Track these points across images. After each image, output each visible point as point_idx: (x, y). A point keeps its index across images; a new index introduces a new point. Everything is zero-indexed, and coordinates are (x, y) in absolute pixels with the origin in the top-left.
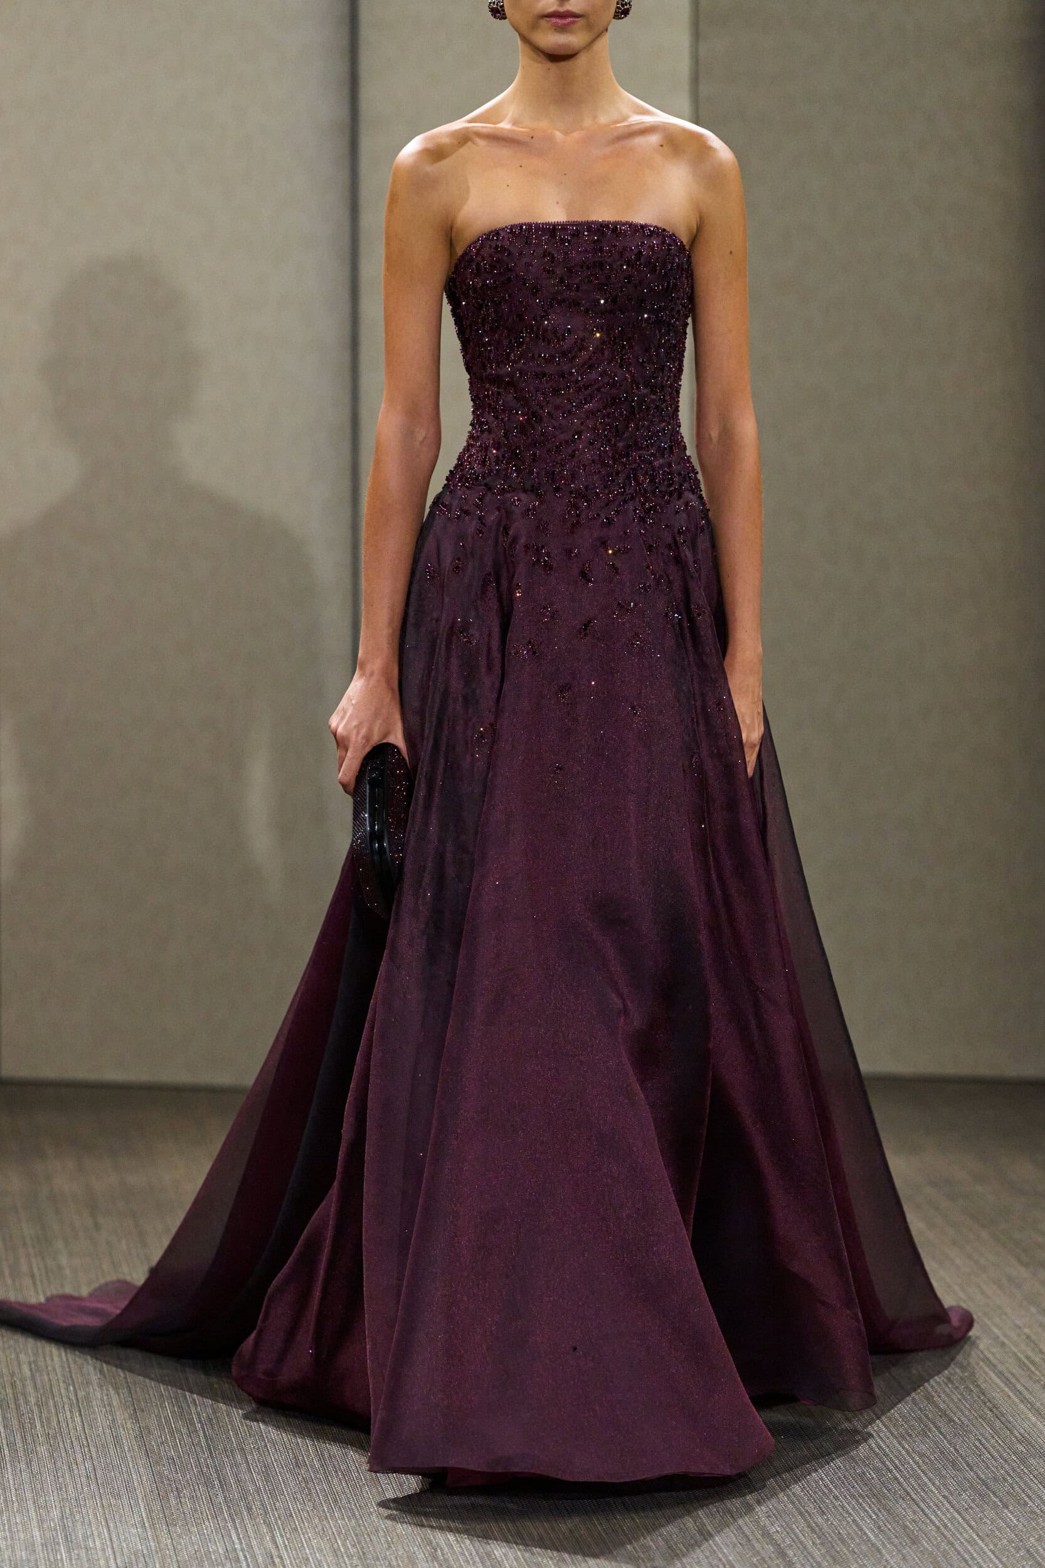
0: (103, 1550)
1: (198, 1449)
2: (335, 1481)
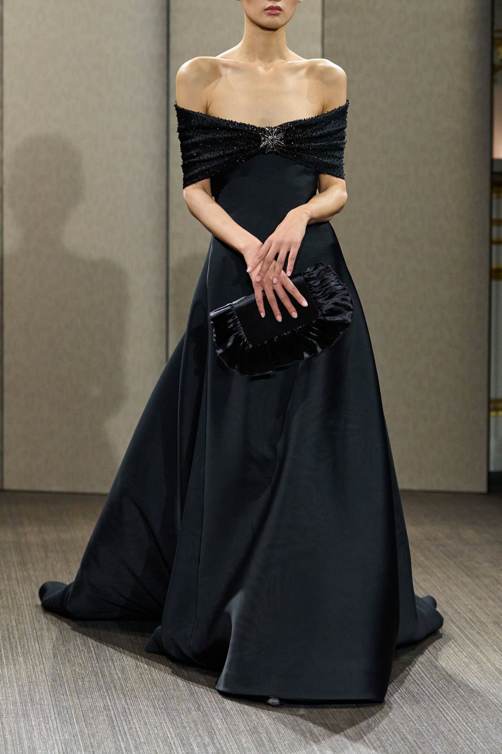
1: (92, 659)
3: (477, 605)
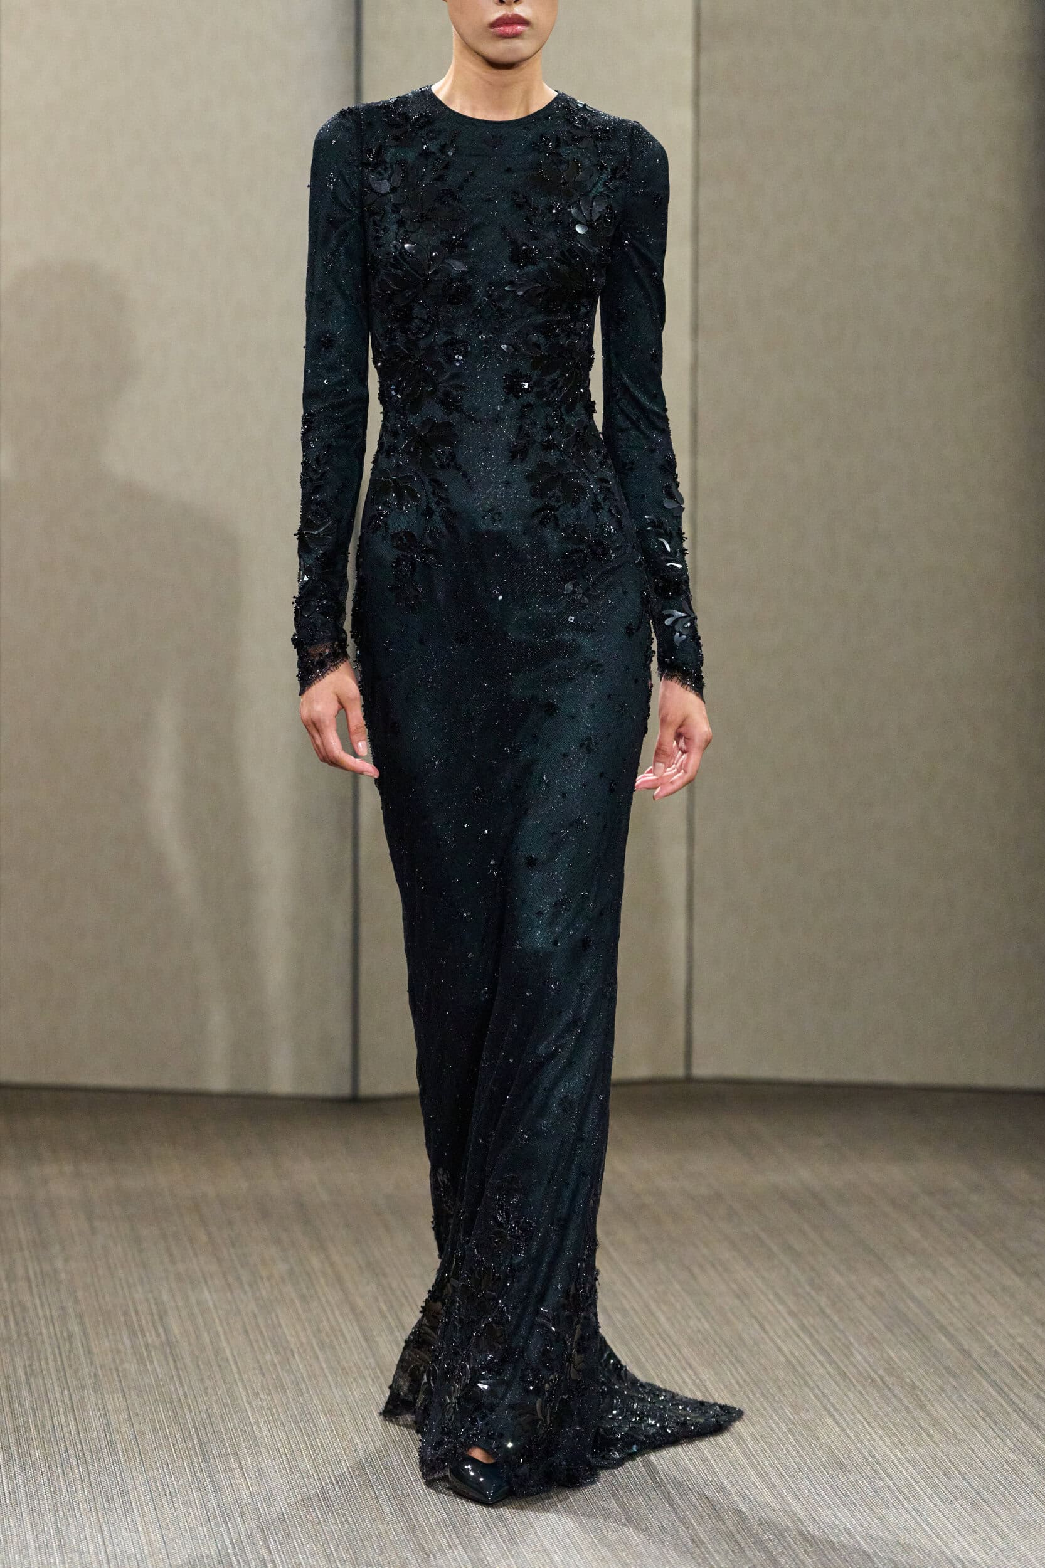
3: (1036, 1335)
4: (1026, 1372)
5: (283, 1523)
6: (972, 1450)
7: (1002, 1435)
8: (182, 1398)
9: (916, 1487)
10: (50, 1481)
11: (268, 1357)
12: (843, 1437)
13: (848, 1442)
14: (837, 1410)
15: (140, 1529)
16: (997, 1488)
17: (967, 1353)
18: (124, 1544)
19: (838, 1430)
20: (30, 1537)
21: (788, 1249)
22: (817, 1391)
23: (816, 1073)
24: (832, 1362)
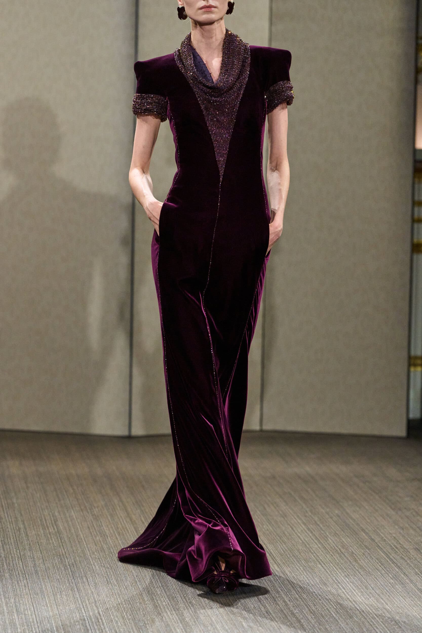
0: (32, 615)
1: (68, 576)
2: (123, 589)
3: (400, 533)
4: (396, 548)
5: (105, 604)
6: (376, 578)
7: (388, 572)
8: (64, 554)
9: (355, 593)
10: (13, 586)
11: (98, 538)
12: (325, 573)
13: (327, 574)
14: (322, 562)
15: (49, 605)
16: (386, 593)
17: (373, 540)
18: (42, 611)
19: (323, 570)
20: (5, 608)
21: (302, 498)
22: (314, 554)
23: (311, 429)
24: (320, 543)
